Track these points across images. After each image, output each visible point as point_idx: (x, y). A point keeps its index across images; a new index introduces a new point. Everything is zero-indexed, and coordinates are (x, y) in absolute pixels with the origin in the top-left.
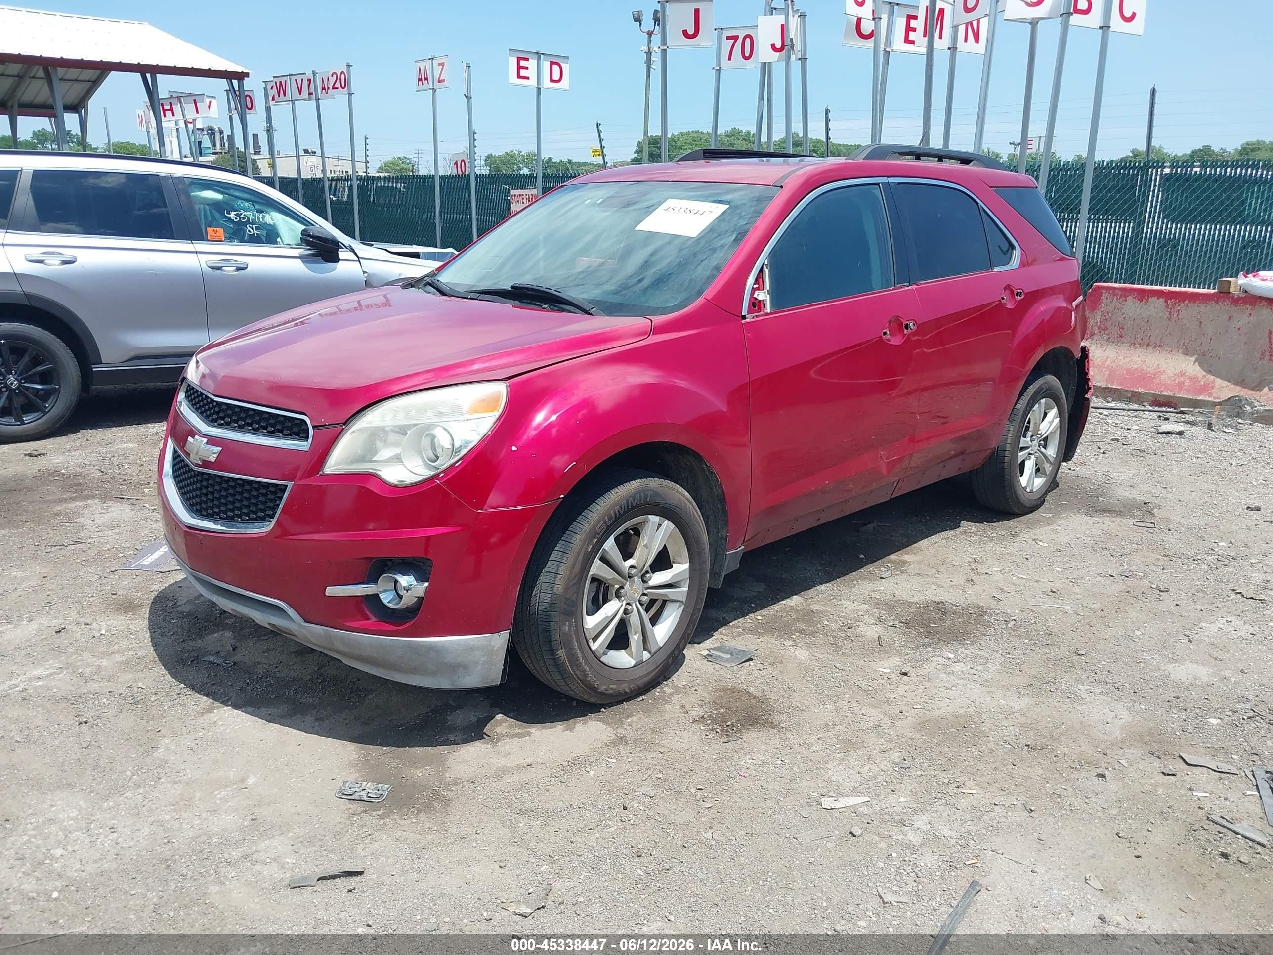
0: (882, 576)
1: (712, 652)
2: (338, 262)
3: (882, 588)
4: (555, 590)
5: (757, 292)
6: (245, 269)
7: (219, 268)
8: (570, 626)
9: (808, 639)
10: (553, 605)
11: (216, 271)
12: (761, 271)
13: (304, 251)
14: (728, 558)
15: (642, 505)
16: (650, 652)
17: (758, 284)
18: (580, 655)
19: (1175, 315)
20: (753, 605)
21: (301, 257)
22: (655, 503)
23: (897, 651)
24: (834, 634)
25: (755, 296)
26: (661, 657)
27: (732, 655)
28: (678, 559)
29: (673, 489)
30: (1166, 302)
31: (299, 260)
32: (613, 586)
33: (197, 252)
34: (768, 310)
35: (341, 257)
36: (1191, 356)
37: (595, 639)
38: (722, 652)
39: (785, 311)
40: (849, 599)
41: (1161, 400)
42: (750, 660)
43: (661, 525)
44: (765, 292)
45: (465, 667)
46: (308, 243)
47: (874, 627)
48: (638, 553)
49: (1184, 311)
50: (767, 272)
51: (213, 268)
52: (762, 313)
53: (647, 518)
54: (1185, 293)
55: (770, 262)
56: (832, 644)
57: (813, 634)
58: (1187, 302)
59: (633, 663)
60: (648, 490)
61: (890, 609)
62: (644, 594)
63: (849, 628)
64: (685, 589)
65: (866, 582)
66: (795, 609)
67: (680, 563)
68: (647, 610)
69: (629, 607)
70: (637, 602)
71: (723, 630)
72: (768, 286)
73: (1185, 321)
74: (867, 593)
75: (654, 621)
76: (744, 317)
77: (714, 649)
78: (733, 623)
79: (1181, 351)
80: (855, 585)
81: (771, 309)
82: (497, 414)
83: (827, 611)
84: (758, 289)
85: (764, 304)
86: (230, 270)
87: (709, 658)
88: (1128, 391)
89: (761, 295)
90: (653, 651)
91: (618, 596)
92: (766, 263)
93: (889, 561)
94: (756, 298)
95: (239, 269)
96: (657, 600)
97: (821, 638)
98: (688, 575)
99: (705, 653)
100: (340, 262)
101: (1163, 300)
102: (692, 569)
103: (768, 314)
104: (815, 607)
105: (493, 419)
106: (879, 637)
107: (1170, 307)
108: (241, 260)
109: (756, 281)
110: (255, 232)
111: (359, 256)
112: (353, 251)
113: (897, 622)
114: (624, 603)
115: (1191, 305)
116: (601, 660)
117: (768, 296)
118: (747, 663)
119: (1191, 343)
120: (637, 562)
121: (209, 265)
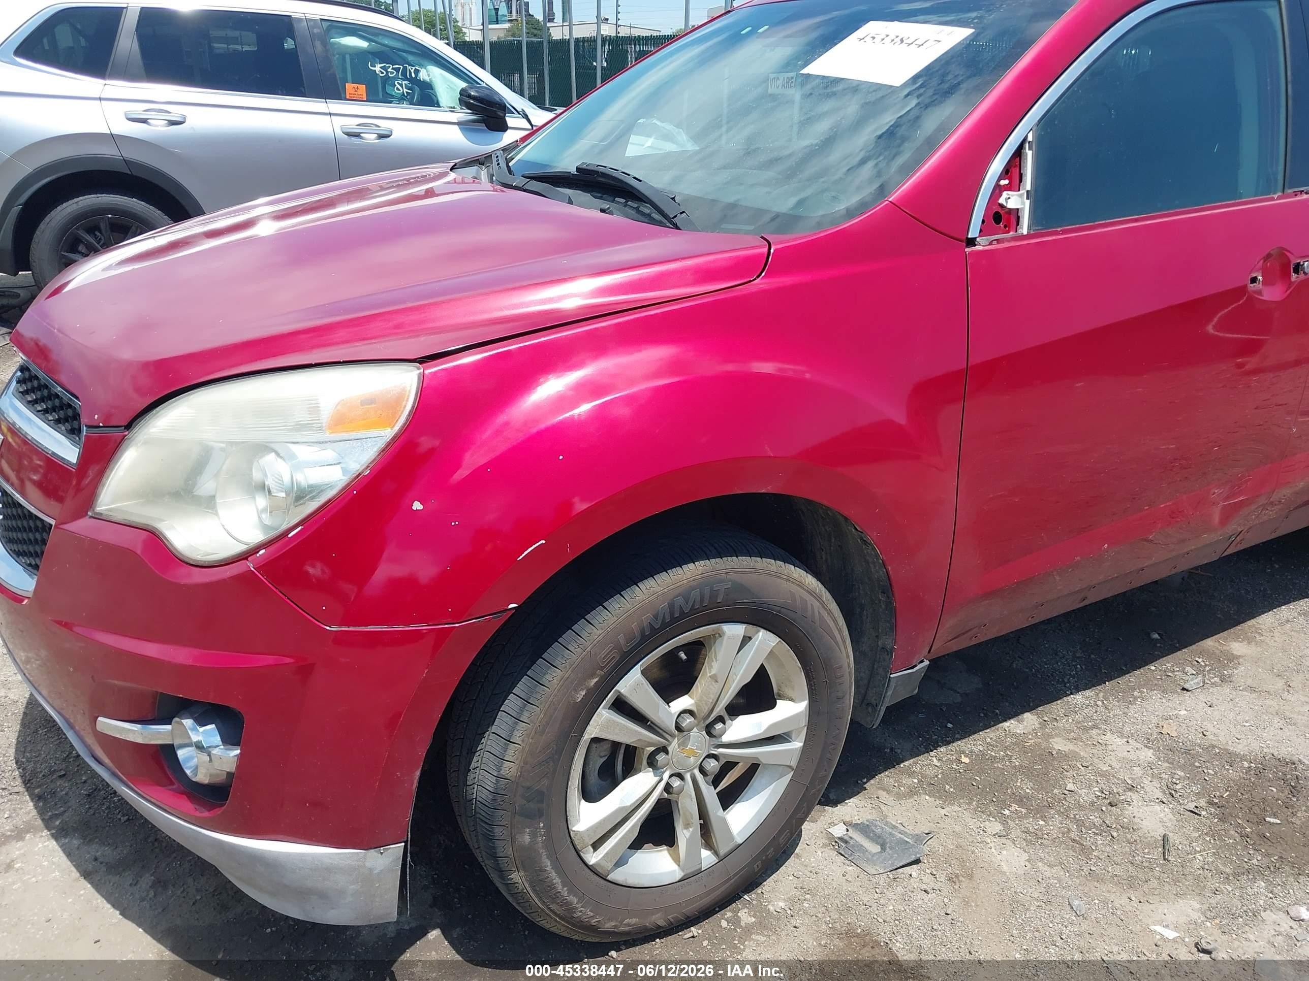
0: (1186, 686)
1: (852, 833)
2: (505, 131)
3: (1183, 712)
4: (503, 772)
5: (1005, 194)
6: (389, 136)
7: (357, 135)
8: (534, 835)
9: (1032, 824)
10: (499, 797)
11: (353, 139)
12: (1018, 153)
13: (464, 115)
14: (893, 684)
15: (706, 608)
16: (716, 853)
17: (1010, 179)
18: (557, 881)
20: (950, 725)
21: (458, 124)
22: (735, 604)
23: (1197, 878)
24: (1081, 815)
25: (1002, 200)
26: (739, 862)
27: (883, 848)
28: (789, 692)
29: (778, 575)
31: (456, 127)
32: (643, 749)
33: (330, 114)
34: (1024, 230)
35: (510, 125)
37: (596, 846)
38: (868, 837)
39: (1057, 233)
40: (1121, 735)
42: (917, 862)
43: (750, 638)
44: (1021, 196)
45: (323, 895)
46: (469, 106)
47: (1158, 808)
48: (700, 686)
50: (1029, 155)
51: (349, 134)
52: (1012, 233)
53: (718, 629)
55: (1040, 139)
56: (1074, 841)
57: (1041, 811)
59: (679, 875)
60: (721, 581)
61: (1192, 765)
62: (710, 756)
63: (1111, 804)
64: (797, 744)
65: (1156, 695)
66: (1020, 741)
67: (791, 700)
68: (716, 782)
69: (676, 783)
70: (697, 772)
71: (887, 778)
72: (1028, 183)
74: (1155, 721)
75: (728, 798)
76: (972, 242)
77: (856, 826)
78: (907, 763)
80: (1136, 698)
81: (1029, 228)
82: (388, 433)
83: (1075, 756)
84: (1009, 188)
85: (1018, 218)
86: (370, 138)
87: (842, 846)
89: (1013, 200)
90: (722, 852)
91: (652, 763)
92: (1030, 138)
93: (1201, 653)
94: (1002, 206)
95: (381, 136)
96: (735, 764)
97: (1054, 825)
98: (804, 721)
99: (839, 831)
100: (509, 131)
102: (813, 710)
103: (1023, 237)
104: (1059, 745)
105: (381, 444)
106: (1165, 838)
108: (385, 125)
109: (1006, 172)
110: (405, 90)
111: (533, 123)
112: (526, 117)
113: (1202, 803)
114: (666, 776)
116: (609, 878)
117: (1028, 202)
118: (908, 870)
120: (696, 704)
121: (345, 131)
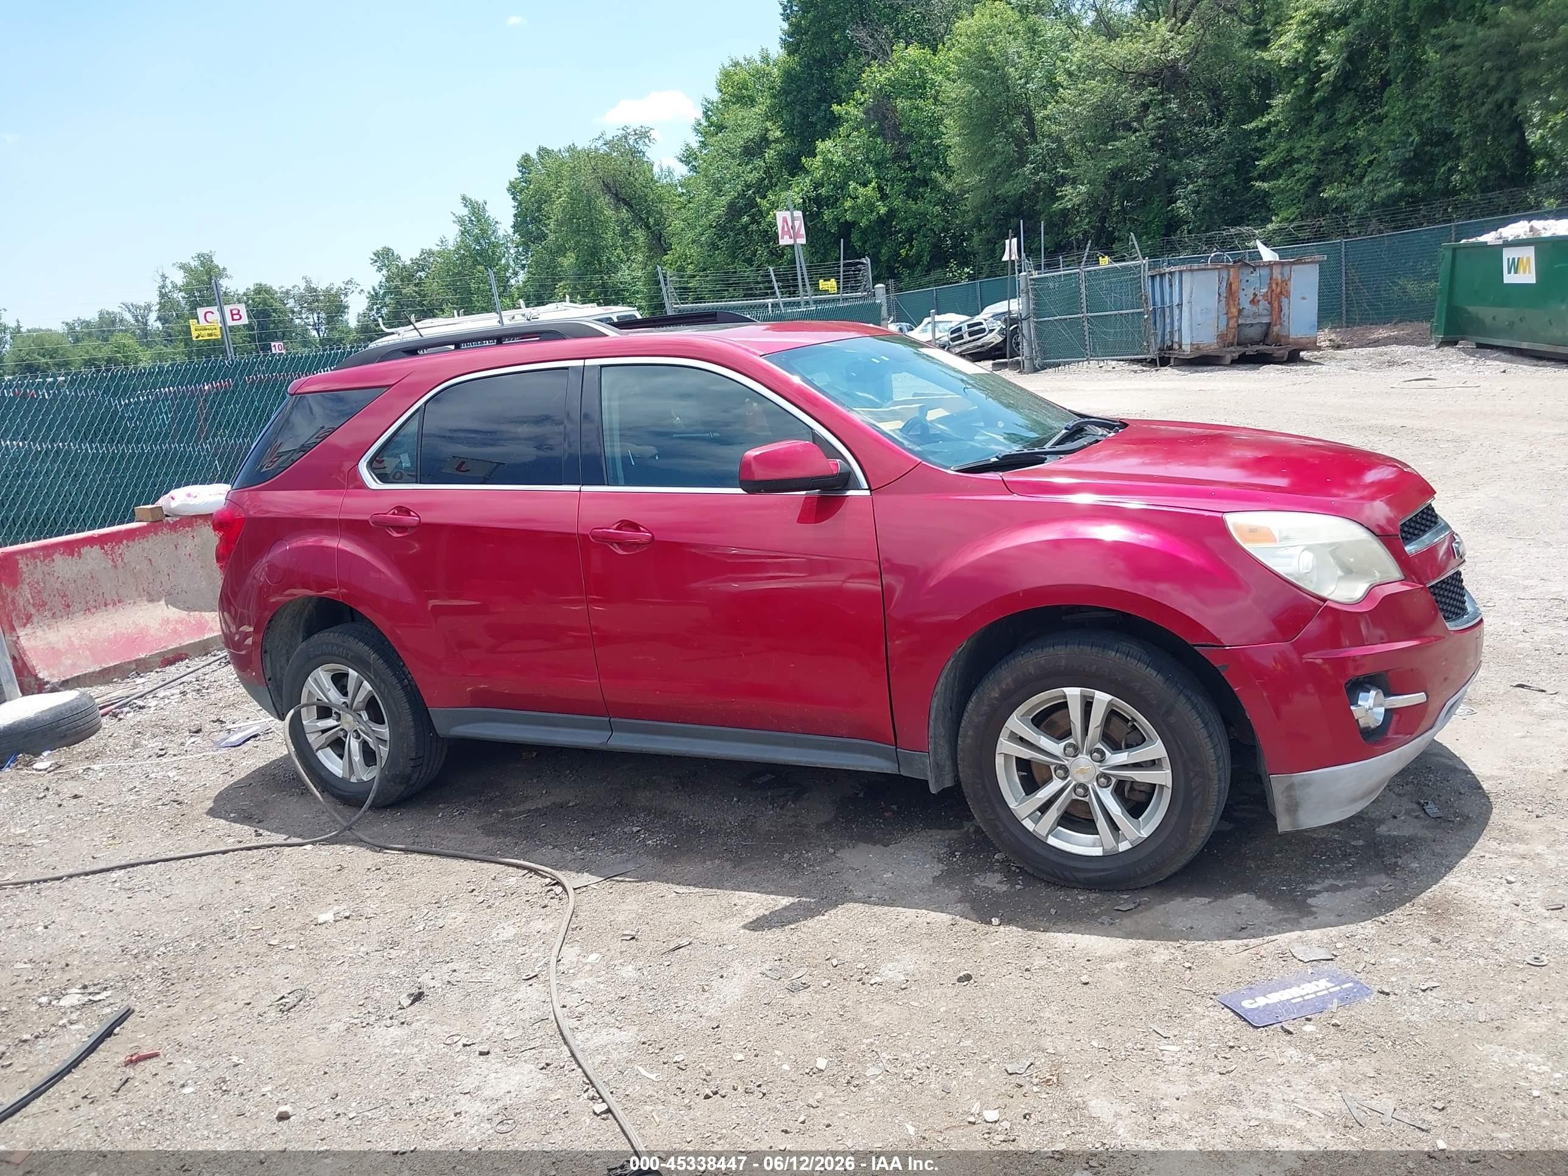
19: (120, 560)
30: (103, 548)
36: (159, 601)
41: (170, 656)
49: (127, 553)
54: (118, 533)
58: (125, 542)
73: (133, 565)
79: (145, 598)
88: (129, 663)
101: (98, 547)
107: (110, 552)
115: (131, 544)
119: (151, 586)
